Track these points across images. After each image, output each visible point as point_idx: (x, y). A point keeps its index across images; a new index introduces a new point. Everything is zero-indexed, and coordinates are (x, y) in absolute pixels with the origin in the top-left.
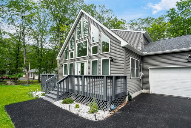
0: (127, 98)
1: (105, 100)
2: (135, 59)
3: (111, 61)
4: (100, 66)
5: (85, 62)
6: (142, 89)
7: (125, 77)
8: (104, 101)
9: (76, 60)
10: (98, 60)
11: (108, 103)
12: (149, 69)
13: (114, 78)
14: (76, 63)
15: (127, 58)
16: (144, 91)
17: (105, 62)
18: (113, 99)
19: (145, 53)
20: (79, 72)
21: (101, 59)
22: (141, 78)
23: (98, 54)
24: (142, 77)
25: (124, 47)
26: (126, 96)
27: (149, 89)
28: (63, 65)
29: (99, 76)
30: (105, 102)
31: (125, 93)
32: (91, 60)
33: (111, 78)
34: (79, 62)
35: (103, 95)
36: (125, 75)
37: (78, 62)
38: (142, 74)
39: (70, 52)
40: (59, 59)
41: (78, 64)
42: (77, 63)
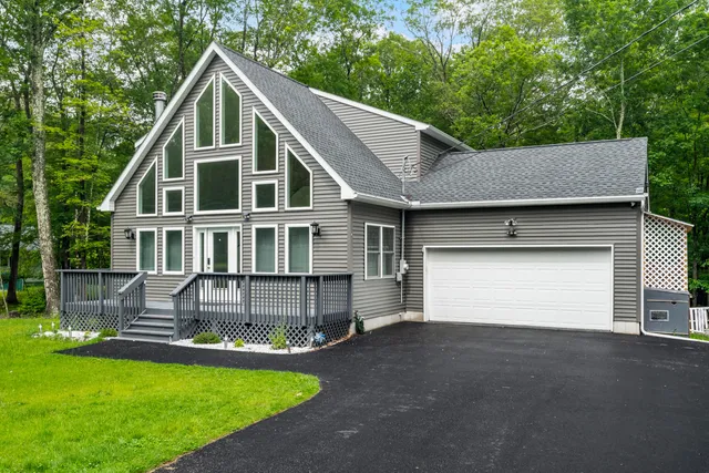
0: (353, 326)
1: (304, 324)
2: (382, 226)
3: (314, 234)
4: (282, 245)
5: (231, 228)
6: (405, 310)
7: (349, 277)
8: (300, 329)
9: (196, 220)
10: (276, 226)
11: (309, 331)
12: (424, 250)
13: (321, 279)
14: (194, 230)
15: (356, 228)
16: (409, 316)
17: (298, 235)
18: (320, 323)
19: (415, 204)
20: (209, 260)
21: (287, 226)
22: (400, 278)
23: (275, 209)
24: (404, 276)
25: (349, 201)
26: (350, 321)
27: (421, 310)
28: (133, 237)
29: (281, 274)
30: (303, 328)
31: (347, 313)
32: (254, 227)
33: (315, 279)
34: (208, 229)
35: (298, 314)
36: (349, 273)
37: (203, 229)
38: (404, 265)
39: (165, 189)
40: (113, 209)
41: (203, 234)
42: (198, 229)
